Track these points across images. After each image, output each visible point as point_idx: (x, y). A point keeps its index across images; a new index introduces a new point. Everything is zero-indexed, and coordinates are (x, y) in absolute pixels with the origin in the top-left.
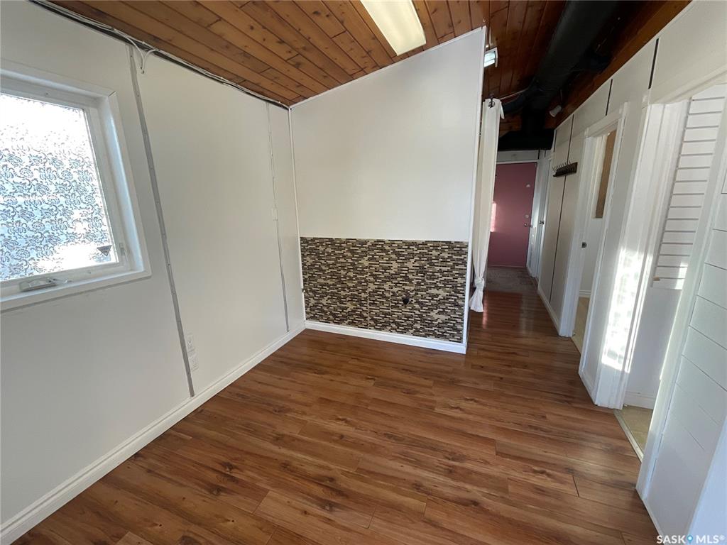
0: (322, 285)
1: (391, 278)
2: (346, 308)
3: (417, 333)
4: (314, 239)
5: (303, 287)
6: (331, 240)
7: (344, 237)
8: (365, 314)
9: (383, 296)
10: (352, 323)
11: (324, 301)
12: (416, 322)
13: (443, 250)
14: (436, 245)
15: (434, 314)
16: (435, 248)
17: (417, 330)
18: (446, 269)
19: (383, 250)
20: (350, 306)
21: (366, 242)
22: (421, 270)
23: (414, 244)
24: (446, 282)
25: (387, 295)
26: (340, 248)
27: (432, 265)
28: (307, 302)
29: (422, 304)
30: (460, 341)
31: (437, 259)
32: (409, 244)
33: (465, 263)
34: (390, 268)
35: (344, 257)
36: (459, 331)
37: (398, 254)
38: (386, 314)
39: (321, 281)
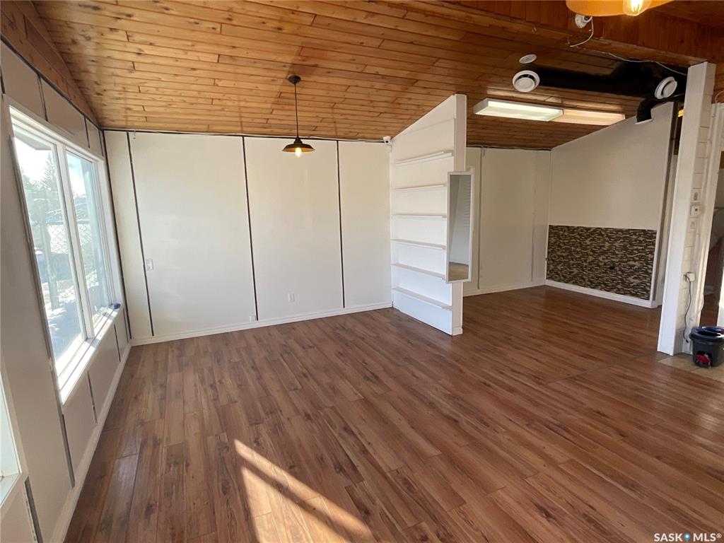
0: (559, 256)
1: (604, 253)
2: (573, 272)
3: (618, 292)
4: (557, 227)
5: (546, 257)
6: (568, 227)
7: (576, 225)
8: (585, 277)
9: (598, 265)
10: (575, 283)
11: (559, 267)
12: (618, 284)
13: (640, 235)
14: (635, 232)
15: (631, 279)
16: (635, 234)
17: (619, 290)
18: (641, 248)
19: (600, 234)
20: (575, 271)
21: (589, 229)
22: (625, 248)
23: (621, 230)
24: (641, 257)
25: (601, 264)
26: (573, 232)
27: (632, 245)
28: (548, 267)
29: (623, 272)
30: (648, 299)
31: (635, 241)
32: (618, 231)
33: (654, 245)
34: (604, 246)
35: (575, 238)
36: (648, 292)
37: (610, 237)
38: (598, 277)
39: (559, 253)
